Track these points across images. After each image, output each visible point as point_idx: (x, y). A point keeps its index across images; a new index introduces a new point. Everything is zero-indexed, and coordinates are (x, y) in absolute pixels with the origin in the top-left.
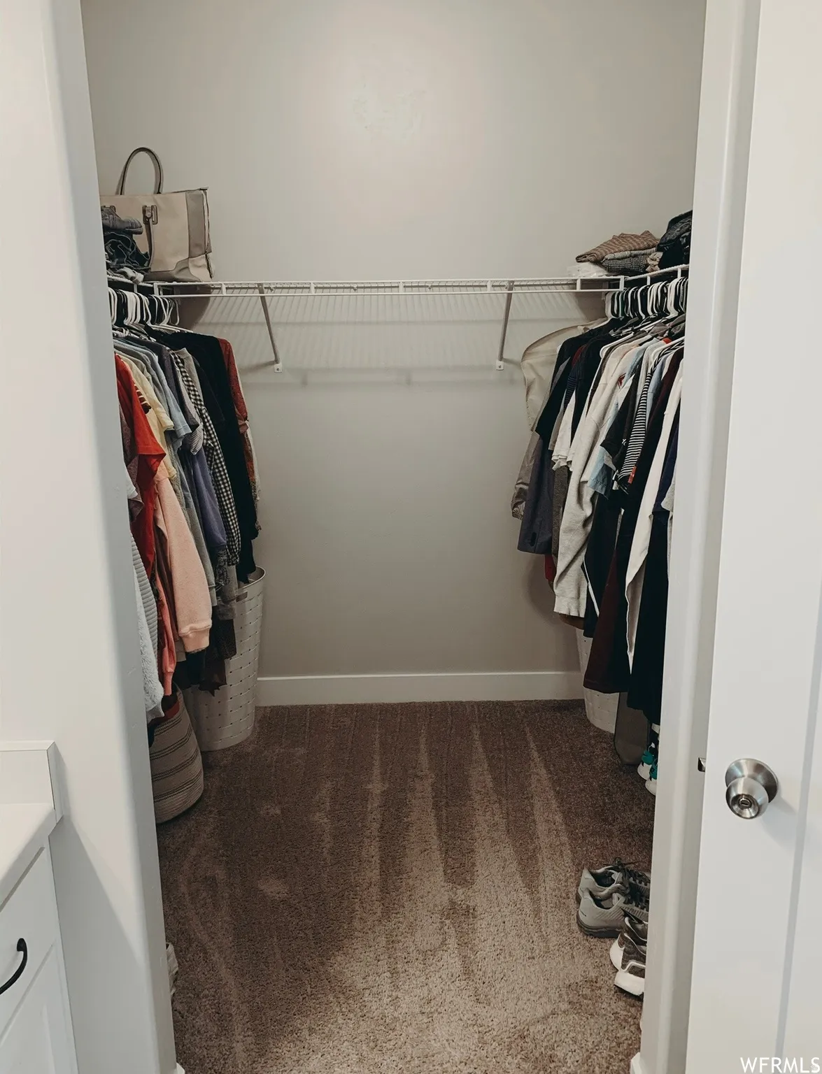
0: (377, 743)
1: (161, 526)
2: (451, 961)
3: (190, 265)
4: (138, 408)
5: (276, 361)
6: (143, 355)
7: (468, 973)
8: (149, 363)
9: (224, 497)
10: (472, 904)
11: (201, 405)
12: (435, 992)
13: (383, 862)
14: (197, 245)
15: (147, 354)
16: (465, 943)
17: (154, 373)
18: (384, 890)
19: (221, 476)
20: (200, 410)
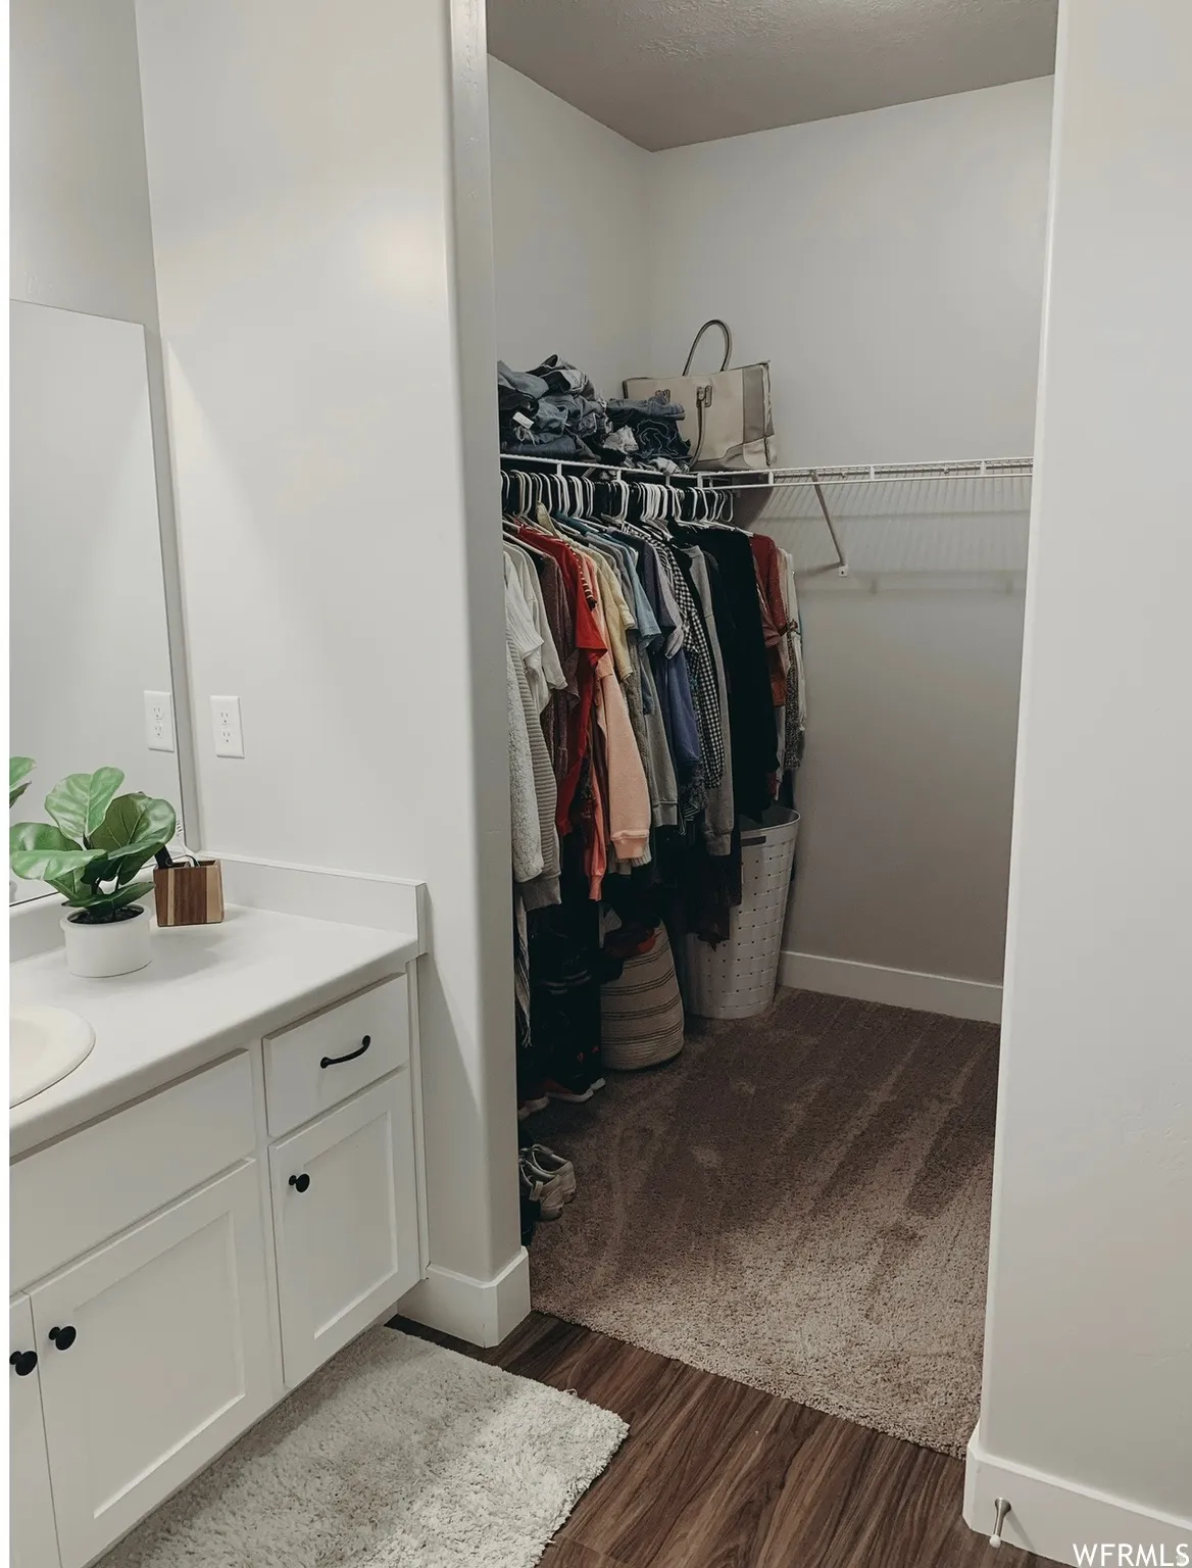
0: (909, 1054)
1: (602, 723)
2: (862, 1275)
3: (745, 450)
4: (582, 600)
5: (842, 563)
6: (616, 550)
7: (874, 1289)
8: (621, 559)
9: (708, 710)
10: (920, 1233)
11: (691, 607)
12: (822, 1294)
13: (842, 1165)
14: (754, 428)
15: (621, 550)
16: (887, 1265)
17: (624, 569)
18: (827, 1192)
19: (706, 686)
20: (689, 613)
